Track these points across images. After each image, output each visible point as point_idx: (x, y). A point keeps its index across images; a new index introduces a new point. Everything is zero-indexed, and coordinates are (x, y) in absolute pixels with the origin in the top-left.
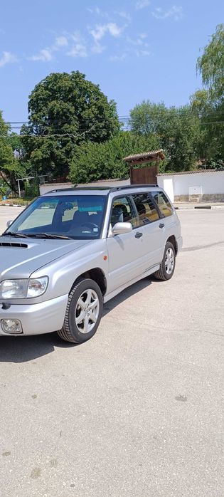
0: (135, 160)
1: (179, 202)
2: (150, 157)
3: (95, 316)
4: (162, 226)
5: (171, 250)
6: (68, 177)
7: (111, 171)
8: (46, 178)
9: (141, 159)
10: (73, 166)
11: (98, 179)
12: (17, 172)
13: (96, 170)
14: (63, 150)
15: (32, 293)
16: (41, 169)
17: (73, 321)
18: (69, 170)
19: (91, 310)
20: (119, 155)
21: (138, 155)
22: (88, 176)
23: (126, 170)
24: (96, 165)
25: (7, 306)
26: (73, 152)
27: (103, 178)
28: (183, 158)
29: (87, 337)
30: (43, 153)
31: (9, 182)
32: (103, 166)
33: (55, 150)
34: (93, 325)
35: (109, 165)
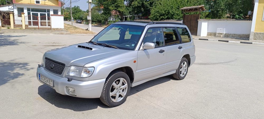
0: (187, 10)
1: (210, 36)
2: (196, 9)
3: (124, 94)
4: (180, 48)
5: (185, 63)
6: (149, 17)
7: (173, 15)
8: (139, 17)
9: (191, 10)
10: (152, 11)
11: (165, 19)
12: (125, 12)
13: (165, 14)
14: (149, 2)
15: (84, 75)
16: (136, 11)
17: (108, 94)
18: (150, 13)
19: (122, 90)
20: (178, 6)
21: (189, 7)
22: (160, 17)
23: (182, 15)
24: (165, 11)
25: (70, 80)
26: (154, 4)
27: (168, 18)
28: (218, 11)
29: (117, 104)
30: (138, 3)
31: (120, 17)
32: (169, 13)
33: (144, 2)
34: (122, 98)
35: (172, 12)
